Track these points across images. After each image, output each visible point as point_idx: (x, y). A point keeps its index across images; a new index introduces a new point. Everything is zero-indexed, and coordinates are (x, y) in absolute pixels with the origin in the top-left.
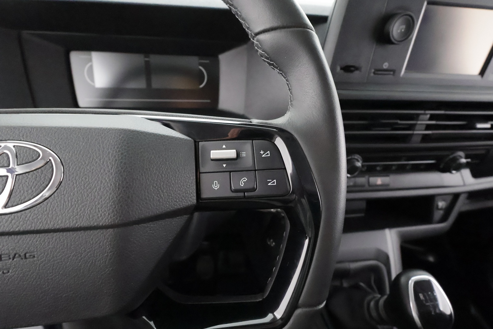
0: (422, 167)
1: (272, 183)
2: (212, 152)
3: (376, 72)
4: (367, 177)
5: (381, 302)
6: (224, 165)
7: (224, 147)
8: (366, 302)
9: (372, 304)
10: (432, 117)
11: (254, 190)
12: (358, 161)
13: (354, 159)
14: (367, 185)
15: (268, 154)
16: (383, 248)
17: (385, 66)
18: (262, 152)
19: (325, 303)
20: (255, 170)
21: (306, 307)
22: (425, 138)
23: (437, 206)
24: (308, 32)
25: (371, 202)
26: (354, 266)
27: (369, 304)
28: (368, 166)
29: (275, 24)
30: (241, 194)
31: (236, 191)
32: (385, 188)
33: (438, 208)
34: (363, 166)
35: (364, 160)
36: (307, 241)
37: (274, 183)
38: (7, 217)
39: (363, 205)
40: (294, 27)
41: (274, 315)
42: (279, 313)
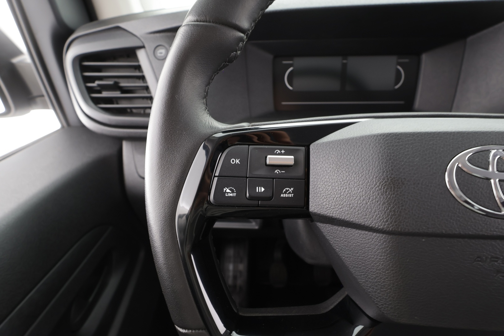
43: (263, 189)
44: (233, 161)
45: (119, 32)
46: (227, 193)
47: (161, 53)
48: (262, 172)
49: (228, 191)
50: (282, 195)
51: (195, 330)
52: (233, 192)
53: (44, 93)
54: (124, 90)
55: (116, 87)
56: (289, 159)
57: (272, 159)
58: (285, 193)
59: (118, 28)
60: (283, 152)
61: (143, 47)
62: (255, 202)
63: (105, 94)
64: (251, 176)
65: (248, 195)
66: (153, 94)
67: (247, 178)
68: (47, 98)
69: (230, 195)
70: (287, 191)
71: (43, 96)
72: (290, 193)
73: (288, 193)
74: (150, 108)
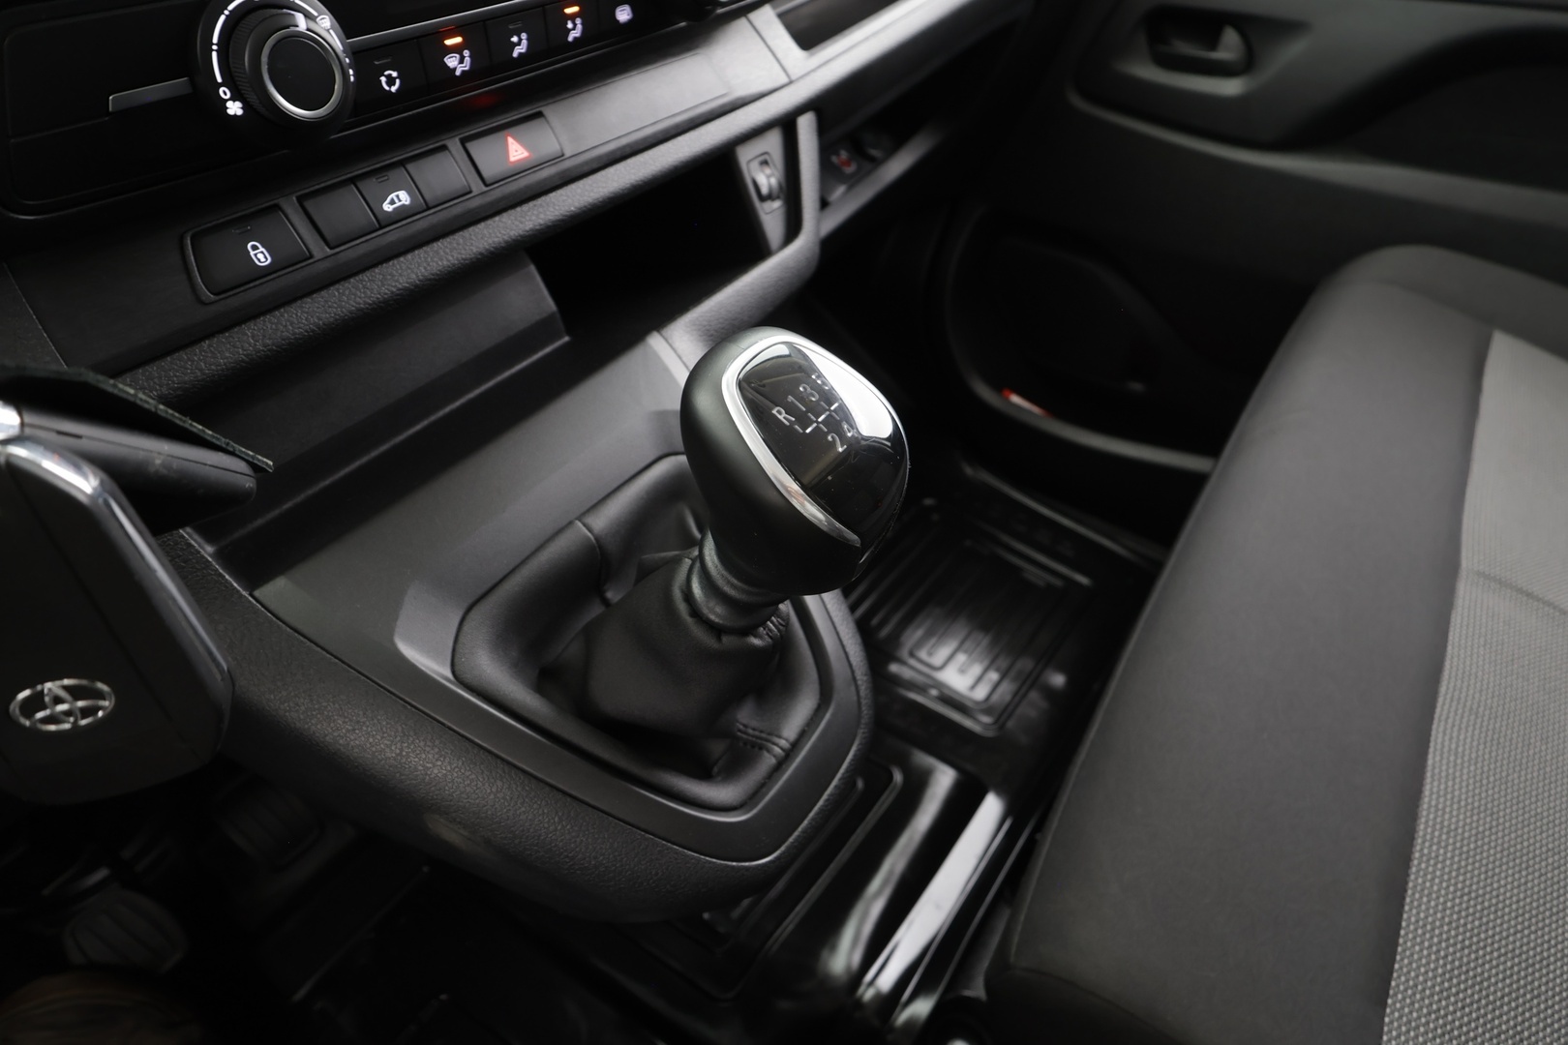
4: (454, 145)
5: (711, 554)
8: (677, 594)
9: (696, 590)
14: (477, 187)
26: (604, 520)
27: (688, 596)
32: (553, 168)
33: (759, 195)
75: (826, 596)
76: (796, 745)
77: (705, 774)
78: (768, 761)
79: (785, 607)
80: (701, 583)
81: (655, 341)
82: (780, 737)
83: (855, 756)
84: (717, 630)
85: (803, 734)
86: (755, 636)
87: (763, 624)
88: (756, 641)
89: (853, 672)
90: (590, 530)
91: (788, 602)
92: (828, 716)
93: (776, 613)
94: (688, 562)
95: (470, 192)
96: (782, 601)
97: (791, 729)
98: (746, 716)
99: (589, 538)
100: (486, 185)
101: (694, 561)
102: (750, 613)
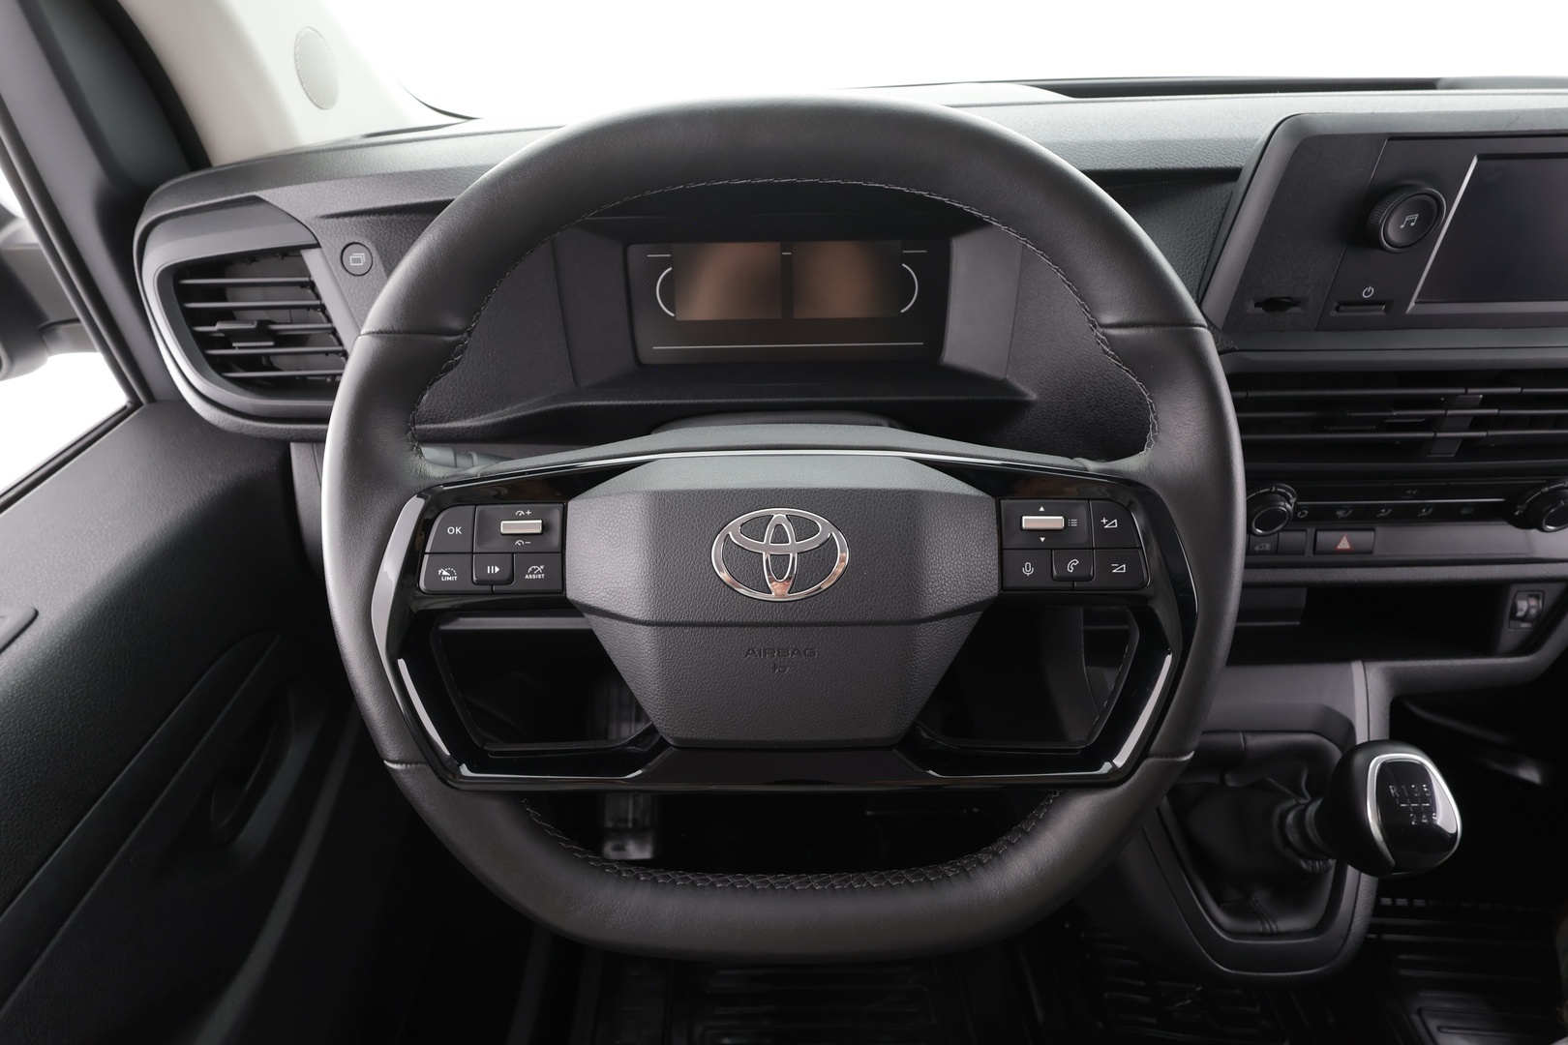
0: (1464, 511)
1: (1120, 569)
2: (1024, 518)
3: (1342, 308)
4: (1311, 531)
5: (1311, 811)
6: (1043, 539)
7: (1042, 509)
8: (1278, 811)
9: (1290, 818)
10: (1488, 401)
11: (1089, 578)
12: (1288, 500)
13: (1276, 492)
14: (1309, 550)
15: (1114, 524)
16: (1339, 707)
17: (1367, 294)
18: (1104, 521)
19: (1192, 754)
20: (1093, 549)
21: (1162, 757)
22: (1468, 448)
23: (1514, 609)
24: (1196, 332)
25: (1319, 593)
26: (1255, 742)
27: (1283, 817)
28: (1311, 508)
29: (1139, 318)
30: (1069, 584)
31: (1060, 579)
32: (1360, 558)
33: (1513, 616)
34: (1297, 508)
35: (1301, 496)
36: (1169, 659)
37: (1122, 569)
38: (791, 604)
39: (1301, 599)
40: (1172, 325)
41: (1113, 764)
42: (1120, 761)
43: (497, 569)
44: (451, 531)
45: (256, 209)
46: (444, 576)
47: (358, 260)
48: (494, 545)
49: (445, 573)
50: (527, 577)
51: (411, 763)
52: (452, 574)
53: (79, 315)
54: (282, 340)
55: (263, 331)
56: (534, 526)
57: (507, 527)
58: (532, 573)
59: (257, 200)
60: (528, 513)
61: (317, 246)
62: (487, 588)
63: (238, 349)
64: (478, 551)
65: (474, 578)
66: (347, 346)
67: (472, 553)
68: (84, 323)
69: (450, 579)
70: (534, 570)
71: (77, 320)
72: (539, 573)
73: (535, 573)
74: (341, 375)
75: (1365, 877)
76: (1279, 935)
77: (1219, 902)
78: (1257, 927)
79: (1332, 862)
80: (1295, 817)
81: (1357, 668)
82: (1274, 923)
83: (1313, 974)
84: (1287, 843)
85: (1288, 934)
86: (1305, 862)
87: (1314, 860)
88: (1303, 864)
89: (1348, 934)
90: (1245, 742)
91: (1335, 861)
92: (1312, 939)
93: (1325, 861)
94: (1294, 802)
95: (1303, 553)
96: (1333, 858)
97: (1284, 925)
98: (1260, 897)
99: (1241, 745)
100: (1314, 553)
101: (1298, 804)
102: (1312, 851)
